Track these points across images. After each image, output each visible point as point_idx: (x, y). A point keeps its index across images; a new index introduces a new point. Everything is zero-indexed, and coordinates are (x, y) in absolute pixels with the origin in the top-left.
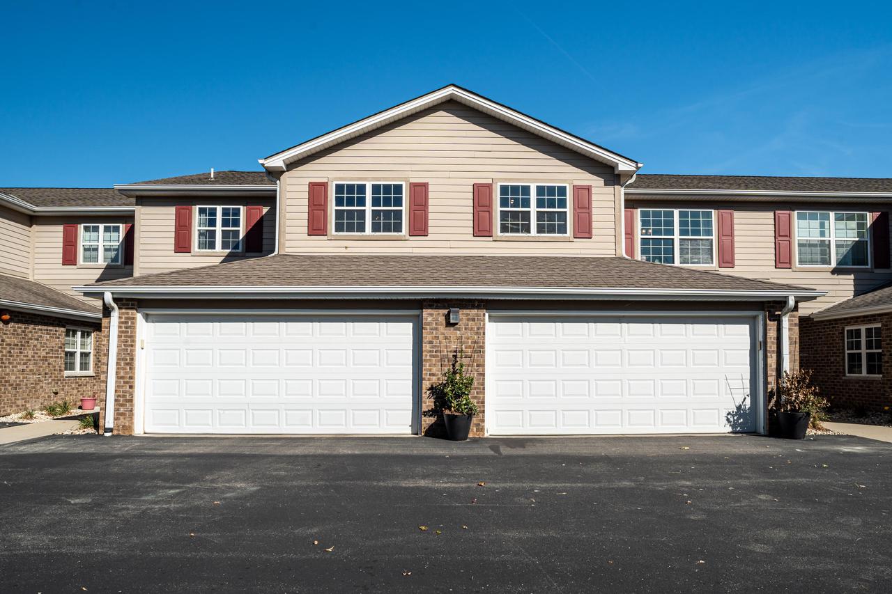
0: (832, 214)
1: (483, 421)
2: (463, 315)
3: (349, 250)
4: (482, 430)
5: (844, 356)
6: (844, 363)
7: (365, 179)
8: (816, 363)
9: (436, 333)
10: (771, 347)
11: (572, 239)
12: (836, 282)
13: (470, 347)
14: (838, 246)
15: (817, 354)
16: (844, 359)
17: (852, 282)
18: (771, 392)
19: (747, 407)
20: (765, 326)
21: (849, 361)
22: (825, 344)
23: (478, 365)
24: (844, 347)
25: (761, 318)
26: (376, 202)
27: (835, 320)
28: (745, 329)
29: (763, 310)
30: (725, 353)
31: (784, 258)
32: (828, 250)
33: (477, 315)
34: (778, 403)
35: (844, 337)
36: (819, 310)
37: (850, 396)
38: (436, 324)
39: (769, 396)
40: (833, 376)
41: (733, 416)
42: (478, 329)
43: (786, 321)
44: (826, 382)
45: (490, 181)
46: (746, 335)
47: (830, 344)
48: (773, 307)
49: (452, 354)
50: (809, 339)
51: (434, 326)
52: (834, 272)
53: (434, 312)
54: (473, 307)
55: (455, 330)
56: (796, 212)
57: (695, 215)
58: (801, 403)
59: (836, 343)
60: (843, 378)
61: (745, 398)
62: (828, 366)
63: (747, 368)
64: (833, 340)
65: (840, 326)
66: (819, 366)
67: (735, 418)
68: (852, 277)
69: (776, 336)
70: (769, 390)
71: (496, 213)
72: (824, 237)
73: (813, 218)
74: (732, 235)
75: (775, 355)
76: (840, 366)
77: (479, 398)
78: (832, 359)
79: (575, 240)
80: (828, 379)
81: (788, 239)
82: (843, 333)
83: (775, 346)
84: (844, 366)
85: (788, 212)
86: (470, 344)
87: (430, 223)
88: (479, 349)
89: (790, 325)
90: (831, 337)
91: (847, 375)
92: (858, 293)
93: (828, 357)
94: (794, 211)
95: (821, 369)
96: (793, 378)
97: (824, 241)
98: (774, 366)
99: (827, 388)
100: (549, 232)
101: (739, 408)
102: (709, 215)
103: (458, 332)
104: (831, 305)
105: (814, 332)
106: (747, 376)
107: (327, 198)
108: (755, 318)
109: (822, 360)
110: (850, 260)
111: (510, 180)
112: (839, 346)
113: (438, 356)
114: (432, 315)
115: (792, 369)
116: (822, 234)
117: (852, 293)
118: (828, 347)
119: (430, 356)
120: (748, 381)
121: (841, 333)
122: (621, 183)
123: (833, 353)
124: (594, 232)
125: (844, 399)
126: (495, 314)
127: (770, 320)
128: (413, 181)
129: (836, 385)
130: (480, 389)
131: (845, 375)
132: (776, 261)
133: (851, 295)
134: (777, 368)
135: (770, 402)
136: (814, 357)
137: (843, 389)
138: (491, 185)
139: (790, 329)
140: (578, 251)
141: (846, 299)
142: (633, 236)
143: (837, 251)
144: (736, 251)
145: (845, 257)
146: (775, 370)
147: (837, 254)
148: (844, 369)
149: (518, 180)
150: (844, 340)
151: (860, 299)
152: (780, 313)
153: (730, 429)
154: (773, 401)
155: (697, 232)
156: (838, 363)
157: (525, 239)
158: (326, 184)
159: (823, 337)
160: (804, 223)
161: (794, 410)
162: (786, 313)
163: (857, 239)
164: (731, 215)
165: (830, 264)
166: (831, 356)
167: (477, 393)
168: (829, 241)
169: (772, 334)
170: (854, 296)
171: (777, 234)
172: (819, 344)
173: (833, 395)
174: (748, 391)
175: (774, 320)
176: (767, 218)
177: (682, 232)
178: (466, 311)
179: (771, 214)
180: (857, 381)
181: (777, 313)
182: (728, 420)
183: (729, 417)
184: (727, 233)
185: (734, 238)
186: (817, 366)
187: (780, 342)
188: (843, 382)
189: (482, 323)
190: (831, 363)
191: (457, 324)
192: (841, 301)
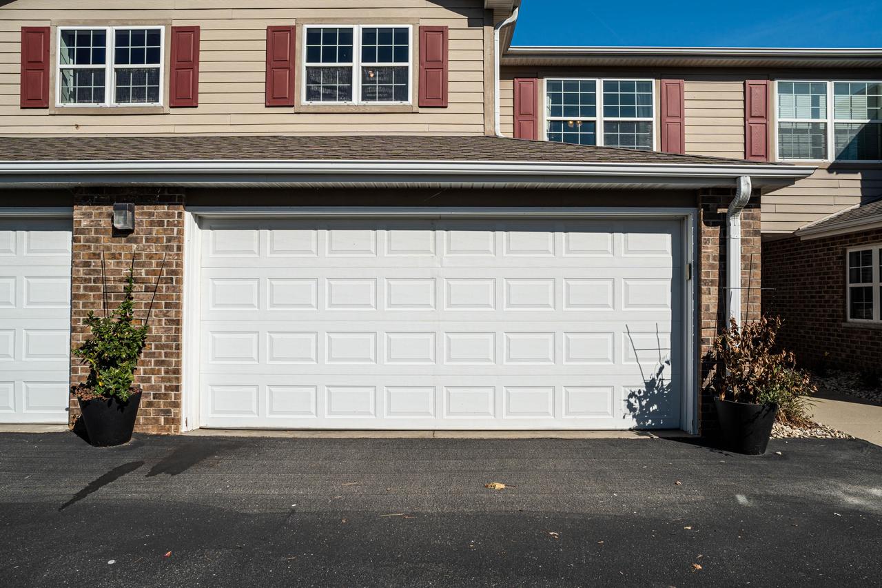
0: (830, 85)
1: (177, 405)
2: (143, 215)
3: (81, 130)
4: (176, 421)
5: (845, 292)
6: (845, 302)
7: (107, 22)
8: (804, 302)
9: (97, 248)
10: (707, 274)
11: (416, 109)
12: (835, 184)
13: (154, 272)
14: (837, 132)
15: (805, 288)
16: (844, 297)
17: (859, 184)
18: (708, 357)
19: (666, 383)
20: (698, 234)
21: (852, 300)
22: (816, 274)
23: (167, 306)
24: (845, 278)
25: (691, 220)
26: (121, 57)
27: (832, 238)
28: (664, 241)
29: (696, 205)
30: (627, 286)
31: (758, 148)
32: (823, 137)
33: (168, 215)
34: (718, 380)
35: (845, 263)
36: (809, 224)
37: (853, 352)
38: (97, 231)
39: (704, 365)
40: (828, 321)
41: (640, 399)
42: (169, 240)
43: (736, 227)
44: (818, 329)
45: (292, 23)
46: (665, 252)
47: (825, 274)
48: (713, 200)
49: (123, 285)
50: (794, 267)
51: (93, 234)
52: (832, 168)
53: (93, 210)
54: (162, 201)
55: (128, 241)
56: (776, 82)
57: (627, 87)
58: (759, 382)
59: (833, 273)
60: (844, 324)
61: (662, 368)
62: (820, 306)
63: (667, 312)
64: (828, 269)
65: (840, 247)
66: (808, 306)
67: (644, 403)
68: (859, 176)
69: (717, 254)
70: (704, 354)
71: (300, 71)
72: (818, 118)
73: (801, 90)
74: (681, 116)
75: (715, 290)
76: (838, 306)
77: (169, 364)
78: (827, 296)
79: (421, 110)
80: (820, 325)
81: (763, 121)
82: (844, 257)
83: (717, 271)
84: (844, 306)
85: (764, 82)
86: (154, 267)
87: (202, 88)
88: (172, 275)
89: (746, 233)
90: (826, 264)
91: (849, 319)
92: (866, 200)
93: (820, 292)
94: (773, 80)
95: (810, 311)
96: (744, 333)
97: (818, 124)
98: (714, 310)
99: (819, 339)
100: (381, 99)
101: (650, 385)
102: (648, 87)
103: (135, 246)
104: (827, 217)
105: (802, 258)
106: (667, 326)
107: (49, 51)
108: (682, 220)
109: (812, 297)
110: (854, 151)
111: (321, 20)
112: (838, 278)
113: (98, 289)
114: (89, 215)
115: (746, 316)
116: (815, 114)
117: (859, 200)
118: (820, 278)
119: (85, 288)
120: (669, 336)
121: (841, 258)
122: (495, 22)
123: (828, 287)
124: (451, 97)
125: (844, 356)
126: (207, 213)
127: (707, 224)
128: (176, 24)
129: (833, 335)
130: (170, 347)
131: (845, 321)
132: (745, 153)
133: (856, 203)
134: (719, 314)
135: (705, 375)
136: (800, 293)
137: (842, 341)
138: (294, 28)
139: (743, 241)
140: (425, 128)
141: (849, 209)
142: (537, 118)
143: (836, 138)
144: (687, 138)
145: (848, 148)
146: (715, 316)
147: (837, 143)
148: (845, 311)
149: (335, 20)
150: (845, 268)
151: (868, 208)
152: (725, 210)
153: (633, 423)
154: (712, 373)
155: (629, 112)
156: (835, 301)
157: (344, 110)
158: (46, 31)
159: (814, 264)
160: (789, 98)
161: (745, 396)
162: (737, 211)
163: (867, 121)
164: (680, 87)
165: (826, 158)
166: (825, 292)
167: (166, 355)
168: (826, 124)
169: (711, 249)
170: (862, 204)
171: (748, 114)
172: (808, 275)
173: (828, 349)
174: (667, 355)
175: (714, 225)
176: (733, 90)
177: (607, 112)
178: (146, 208)
179: (739, 86)
180: (866, 330)
181: (720, 211)
182: (630, 406)
183: (632, 400)
184: (674, 115)
185: (683, 120)
186: (805, 306)
187: (725, 265)
188: (843, 331)
189: (176, 229)
190: (826, 301)
191: (131, 231)
192: (841, 212)
